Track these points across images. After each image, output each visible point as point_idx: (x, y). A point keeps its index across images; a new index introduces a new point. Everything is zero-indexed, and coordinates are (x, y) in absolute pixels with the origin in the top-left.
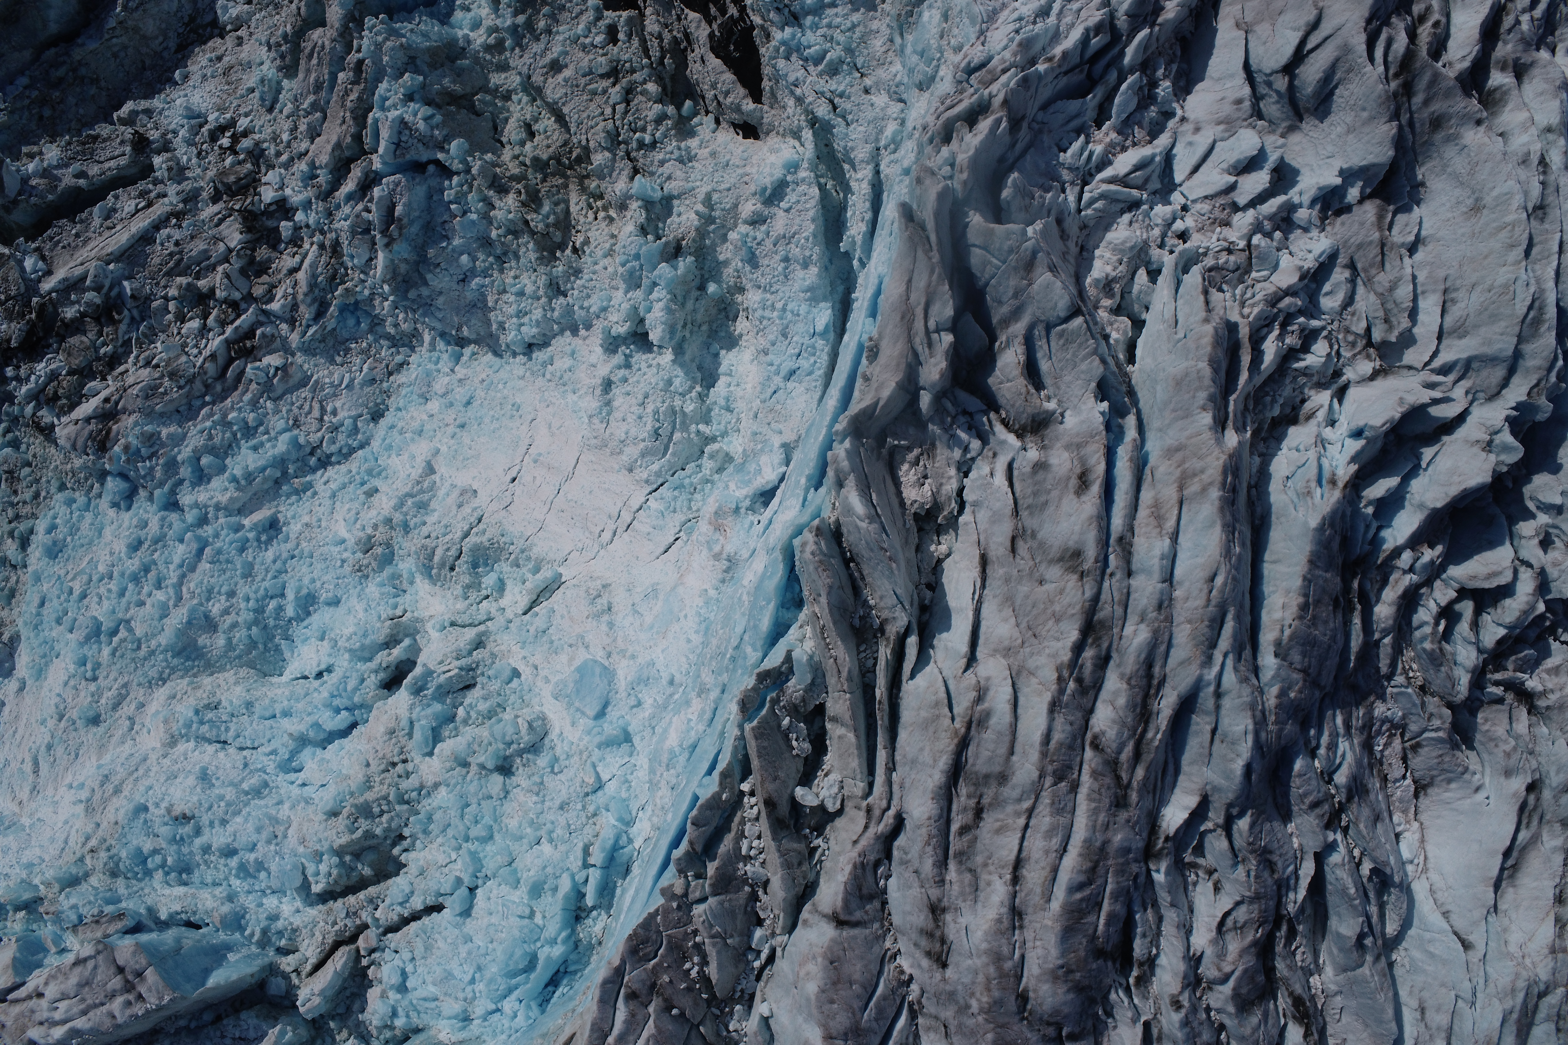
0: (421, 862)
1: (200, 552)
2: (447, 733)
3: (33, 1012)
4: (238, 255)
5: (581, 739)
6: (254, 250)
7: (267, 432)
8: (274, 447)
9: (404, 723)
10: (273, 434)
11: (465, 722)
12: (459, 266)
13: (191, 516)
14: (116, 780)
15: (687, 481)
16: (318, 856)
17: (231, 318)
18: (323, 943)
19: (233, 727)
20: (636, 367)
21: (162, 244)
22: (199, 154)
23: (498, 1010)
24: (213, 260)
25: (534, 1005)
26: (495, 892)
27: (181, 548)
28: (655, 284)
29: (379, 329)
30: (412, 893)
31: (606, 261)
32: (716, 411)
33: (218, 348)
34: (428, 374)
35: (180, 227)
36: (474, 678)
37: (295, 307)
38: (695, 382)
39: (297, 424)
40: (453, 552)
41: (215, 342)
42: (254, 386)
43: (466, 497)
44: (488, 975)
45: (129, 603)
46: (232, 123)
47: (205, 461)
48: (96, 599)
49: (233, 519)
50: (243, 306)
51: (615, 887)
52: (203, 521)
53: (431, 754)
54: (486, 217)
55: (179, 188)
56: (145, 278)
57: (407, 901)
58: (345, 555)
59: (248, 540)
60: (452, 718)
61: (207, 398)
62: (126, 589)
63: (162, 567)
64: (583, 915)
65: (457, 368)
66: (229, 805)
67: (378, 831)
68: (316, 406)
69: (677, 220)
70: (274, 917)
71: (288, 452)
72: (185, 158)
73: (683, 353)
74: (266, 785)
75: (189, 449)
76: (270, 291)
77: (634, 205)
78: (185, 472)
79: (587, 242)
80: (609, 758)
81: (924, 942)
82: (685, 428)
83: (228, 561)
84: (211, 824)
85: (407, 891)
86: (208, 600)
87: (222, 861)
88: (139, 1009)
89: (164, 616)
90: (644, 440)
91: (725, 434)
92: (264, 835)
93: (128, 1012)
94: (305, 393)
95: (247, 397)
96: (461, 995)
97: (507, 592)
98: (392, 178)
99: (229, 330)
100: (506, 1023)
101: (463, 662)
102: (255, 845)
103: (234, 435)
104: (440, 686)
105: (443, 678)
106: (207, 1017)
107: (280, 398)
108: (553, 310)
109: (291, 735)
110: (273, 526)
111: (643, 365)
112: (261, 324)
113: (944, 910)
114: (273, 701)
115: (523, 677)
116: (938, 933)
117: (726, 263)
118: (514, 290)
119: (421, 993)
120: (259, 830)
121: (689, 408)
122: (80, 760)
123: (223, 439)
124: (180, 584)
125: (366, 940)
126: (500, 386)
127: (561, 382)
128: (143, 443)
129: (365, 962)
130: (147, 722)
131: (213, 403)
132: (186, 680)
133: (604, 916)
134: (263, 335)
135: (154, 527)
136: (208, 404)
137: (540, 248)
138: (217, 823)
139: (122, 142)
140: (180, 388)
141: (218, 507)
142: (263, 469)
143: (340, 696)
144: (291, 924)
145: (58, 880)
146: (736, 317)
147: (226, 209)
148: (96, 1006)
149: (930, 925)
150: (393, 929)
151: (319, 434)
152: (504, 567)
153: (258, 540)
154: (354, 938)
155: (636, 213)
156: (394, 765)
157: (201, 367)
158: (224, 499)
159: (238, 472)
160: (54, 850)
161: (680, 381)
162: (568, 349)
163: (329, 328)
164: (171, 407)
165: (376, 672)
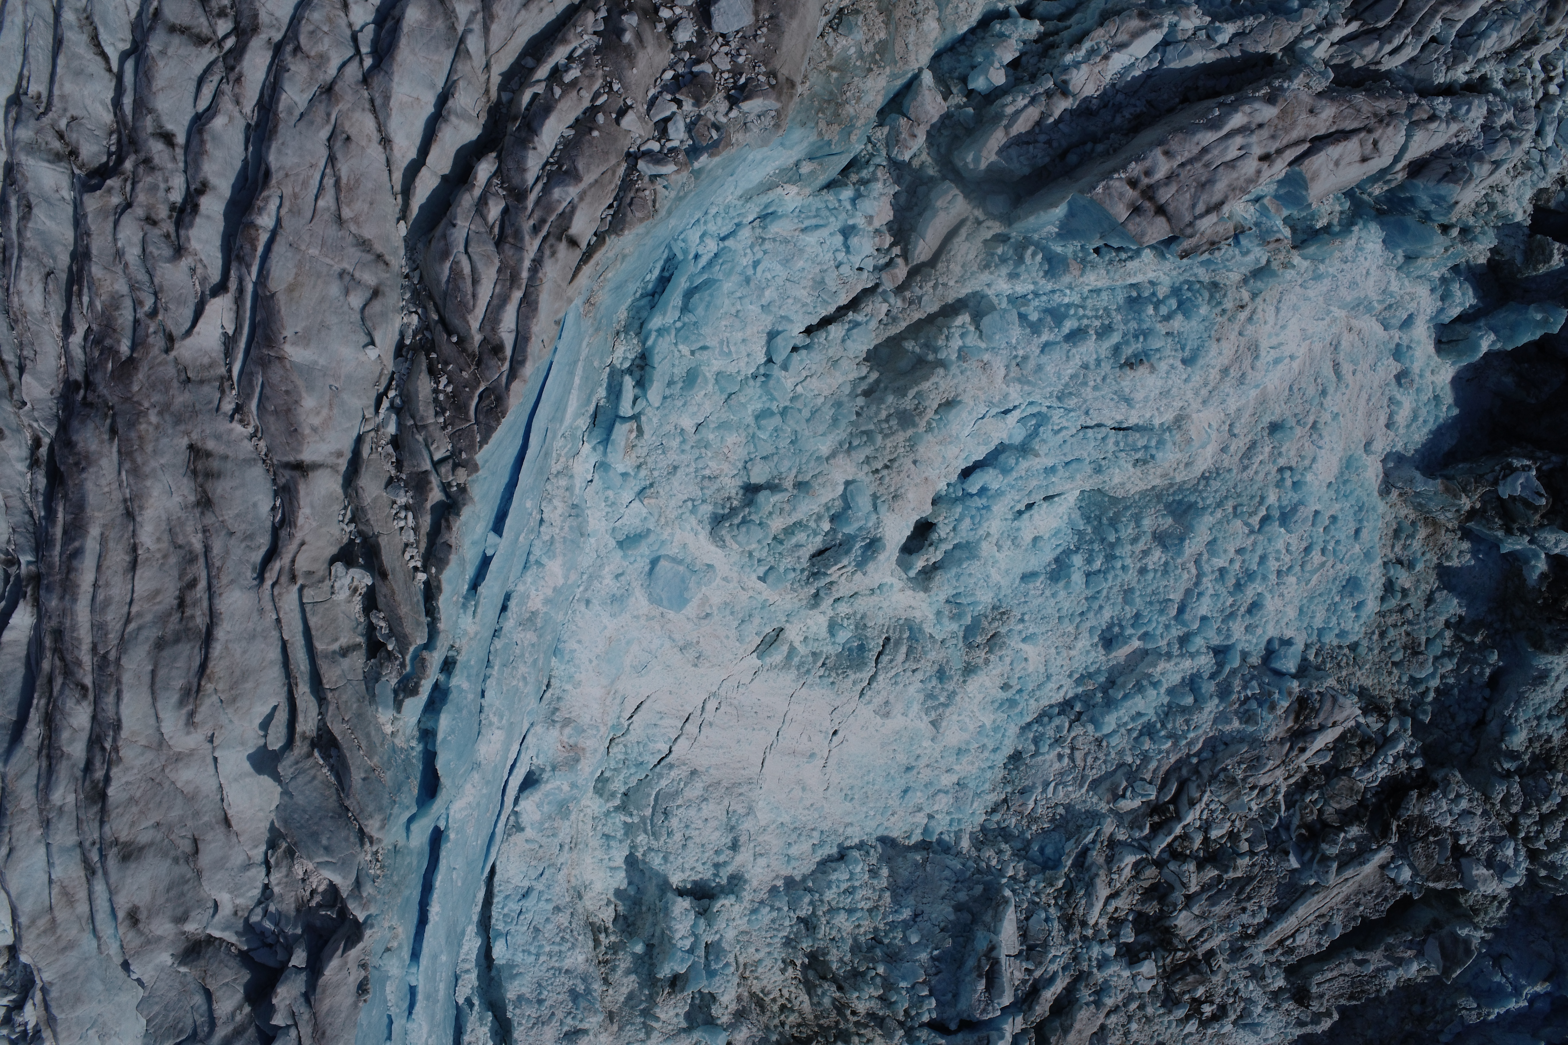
0: (838, 374)
1: (1181, 610)
2: (837, 503)
3: (1273, 137)
4: (1175, 905)
5: (672, 535)
6: (1161, 910)
7: (1129, 731)
8: (1119, 718)
9: (883, 509)
10: (1123, 730)
11: (819, 518)
12: (919, 930)
13: (1199, 642)
14: (1229, 382)
15: (633, 771)
16: (963, 354)
17: (1176, 843)
18: (948, 261)
19: (1110, 446)
20: (709, 864)
21: (1260, 907)
22: (1237, 992)
23: (723, 239)
24: (1205, 896)
25: (680, 256)
26: (742, 364)
27: (1203, 610)
28: (691, 951)
29: (1019, 845)
30: (843, 341)
31: (758, 956)
32: (620, 834)
33: (1187, 812)
34: (959, 809)
35: (1243, 926)
36: (813, 565)
37: (1110, 860)
38: (643, 861)
39: (1099, 742)
40: (885, 659)
41: (1192, 817)
42: (1148, 776)
43: (883, 711)
44: (735, 278)
45: (1253, 551)
46: (1204, 1024)
47: (1189, 700)
48: (1293, 548)
49: (1150, 646)
50: (1165, 856)
51: (608, 398)
52: (1184, 640)
53: (847, 483)
54: (888, 985)
55: (1251, 961)
56: (1276, 872)
57: (849, 330)
58: (1020, 627)
59: (1133, 626)
60: (833, 519)
61: (1195, 760)
62: (1259, 564)
63: (1223, 591)
64: (638, 361)
65: (925, 821)
66: (1085, 384)
67: (890, 399)
68: (1079, 762)
69: (678, 1010)
70: (1013, 276)
71: (1103, 715)
72: (1251, 987)
73: (658, 885)
74: (1059, 398)
75: (1207, 710)
76: (1138, 873)
77: (725, 1019)
78: (1209, 687)
79: (783, 971)
80: (637, 522)
81: (215, 464)
82: (643, 819)
83: (1151, 603)
84: (1098, 362)
85: (848, 342)
86: (1166, 564)
87: (1085, 322)
88: (1135, 169)
89: (1211, 543)
90: (679, 807)
91: (608, 814)
92: (1031, 364)
93: (1148, 163)
94: (1092, 774)
95: (1153, 765)
96: (768, 246)
97: (826, 624)
98: (990, 1016)
99: (1178, 830)
100: (712, 228)
101: (823, 582)
102: (1042, 351)
103: (1163, 726)
104: (847, 552)
105: (845, 562)
106: (1072, 158)
107: (1120, 766)
108: (811, 903)
109: (1037, 455)
110: (1109, 641)
111: (700, 868)
112: (1145, 838)
113: (198, 504)
114: (1072, 478)
115: (754, 577)
116: (200, 479)
117: (628, 972)
118: (859, 914)
119: (824, 233)
120: (1039, 368)
121: (641, 838)
122: (1286, 385)
123: (1174, 721)
124: (1199, 576)
125: (894, 277)
126: (872, 813)
127: (798, 831)
128: (1255, 714)
129: (897, 250)
130: (1214, 435)
131: (1188, 756)
132: (1178, 479)
133: (617, 363)
134: (1141, 829)
135: (1237, 628)
136: (1194, 755)
137: (826, 964)
138: (1092, 367)
139: (1322, 996)
140: (1225, 769)
141: (1169, 656)
142: (1126, 697)
143: (978, 509)
144: (991, 273)
145: (1273, 274)
146: (615, 920)
147: (1195, 948)
148: (1191, 161)
149: (209, 486)
150: (867, 293)
151: (1073, 734)
152: (830, 650)
153: (1121, 627)
154: (914, 272)
155: (723, 1013)
156: (886, 467)
157: (1204, 792)
158: (1162, 666)
159: (1152, 693)
160: (1291, 298)
161: (656, 862)
162: (794, 863)
163: (1073, 841)
164: (1232, 748)
165: (941, 540)
